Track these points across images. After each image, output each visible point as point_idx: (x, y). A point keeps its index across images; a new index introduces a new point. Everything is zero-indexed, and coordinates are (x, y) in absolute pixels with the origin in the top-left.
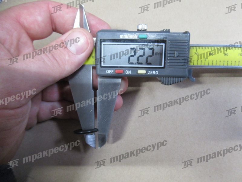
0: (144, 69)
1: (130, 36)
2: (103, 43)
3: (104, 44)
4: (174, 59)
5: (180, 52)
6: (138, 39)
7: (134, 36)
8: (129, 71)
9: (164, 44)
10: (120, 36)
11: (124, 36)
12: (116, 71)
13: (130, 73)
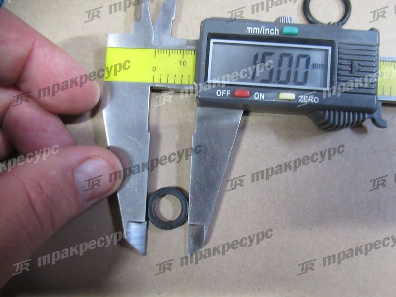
0: (290, 91)
1: (266, 30)
2: (212, 41)
3: (214, 43)
4: (350, 75)
5: (362, 64)
6: (281, 36)
7: (272, 29)
8: (261, 93)
9: (329, 48)
10: (247, 28)
11: (254, 28)
12: (236, 93)
13: (263, 98)
